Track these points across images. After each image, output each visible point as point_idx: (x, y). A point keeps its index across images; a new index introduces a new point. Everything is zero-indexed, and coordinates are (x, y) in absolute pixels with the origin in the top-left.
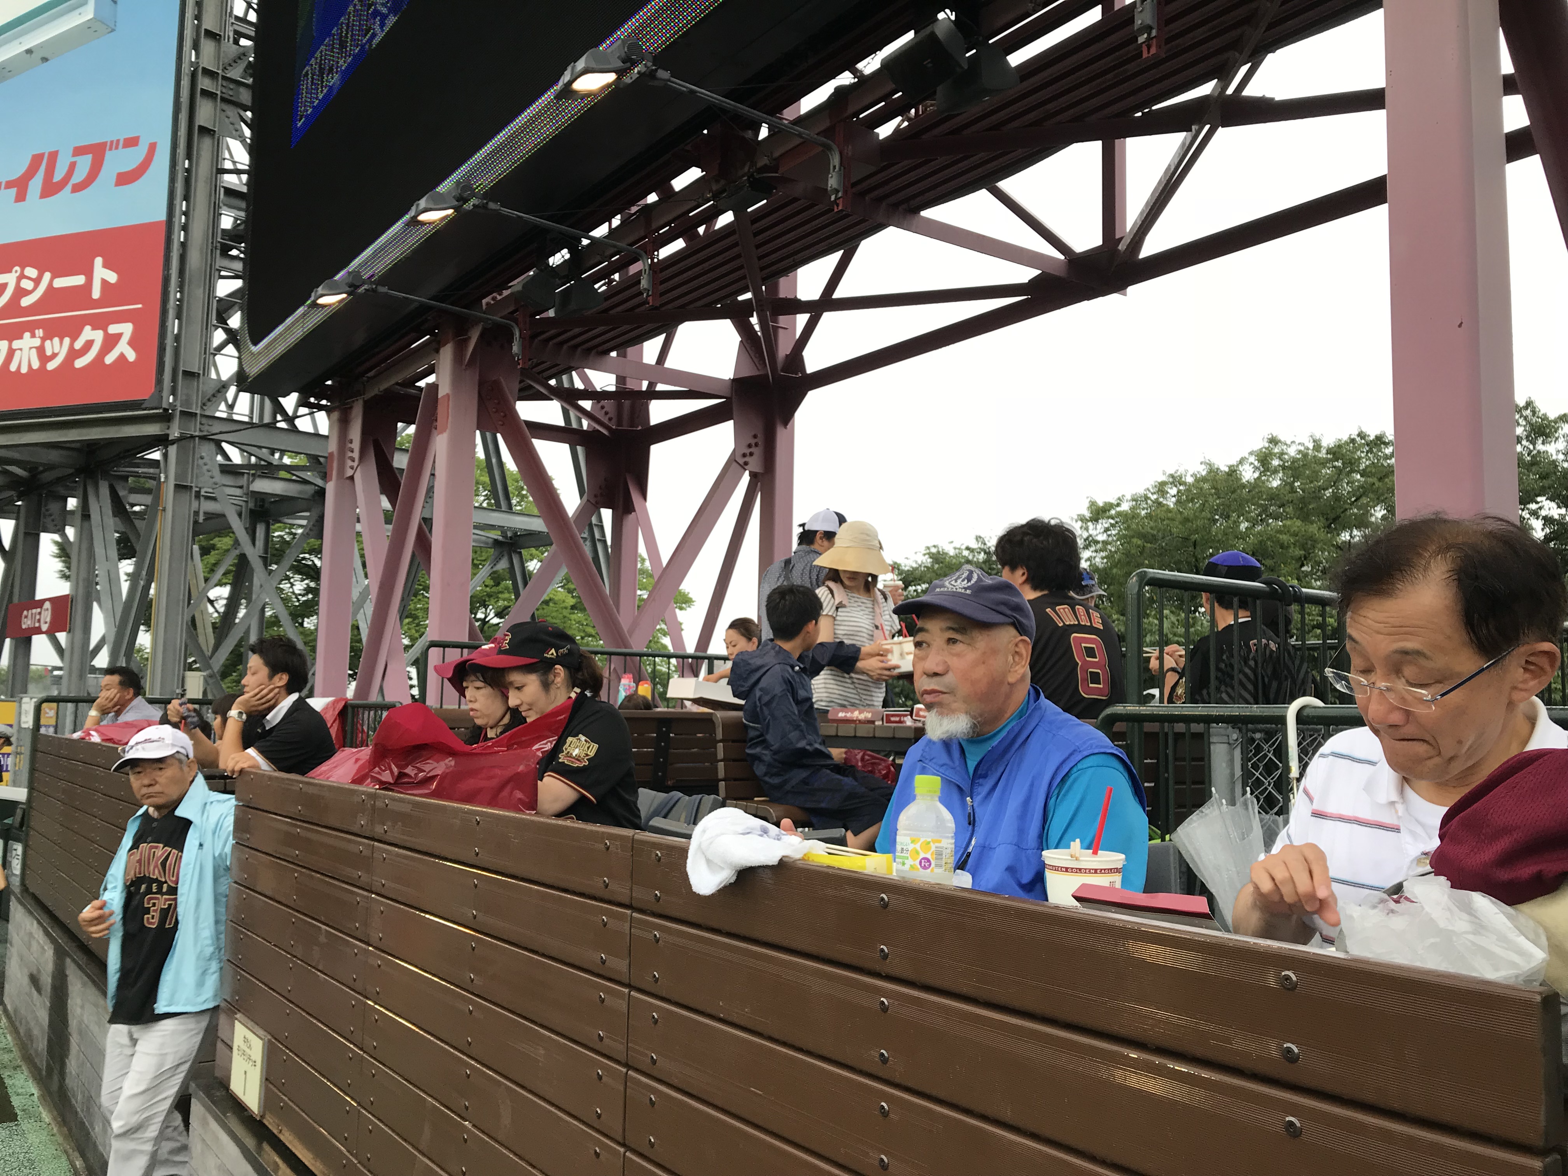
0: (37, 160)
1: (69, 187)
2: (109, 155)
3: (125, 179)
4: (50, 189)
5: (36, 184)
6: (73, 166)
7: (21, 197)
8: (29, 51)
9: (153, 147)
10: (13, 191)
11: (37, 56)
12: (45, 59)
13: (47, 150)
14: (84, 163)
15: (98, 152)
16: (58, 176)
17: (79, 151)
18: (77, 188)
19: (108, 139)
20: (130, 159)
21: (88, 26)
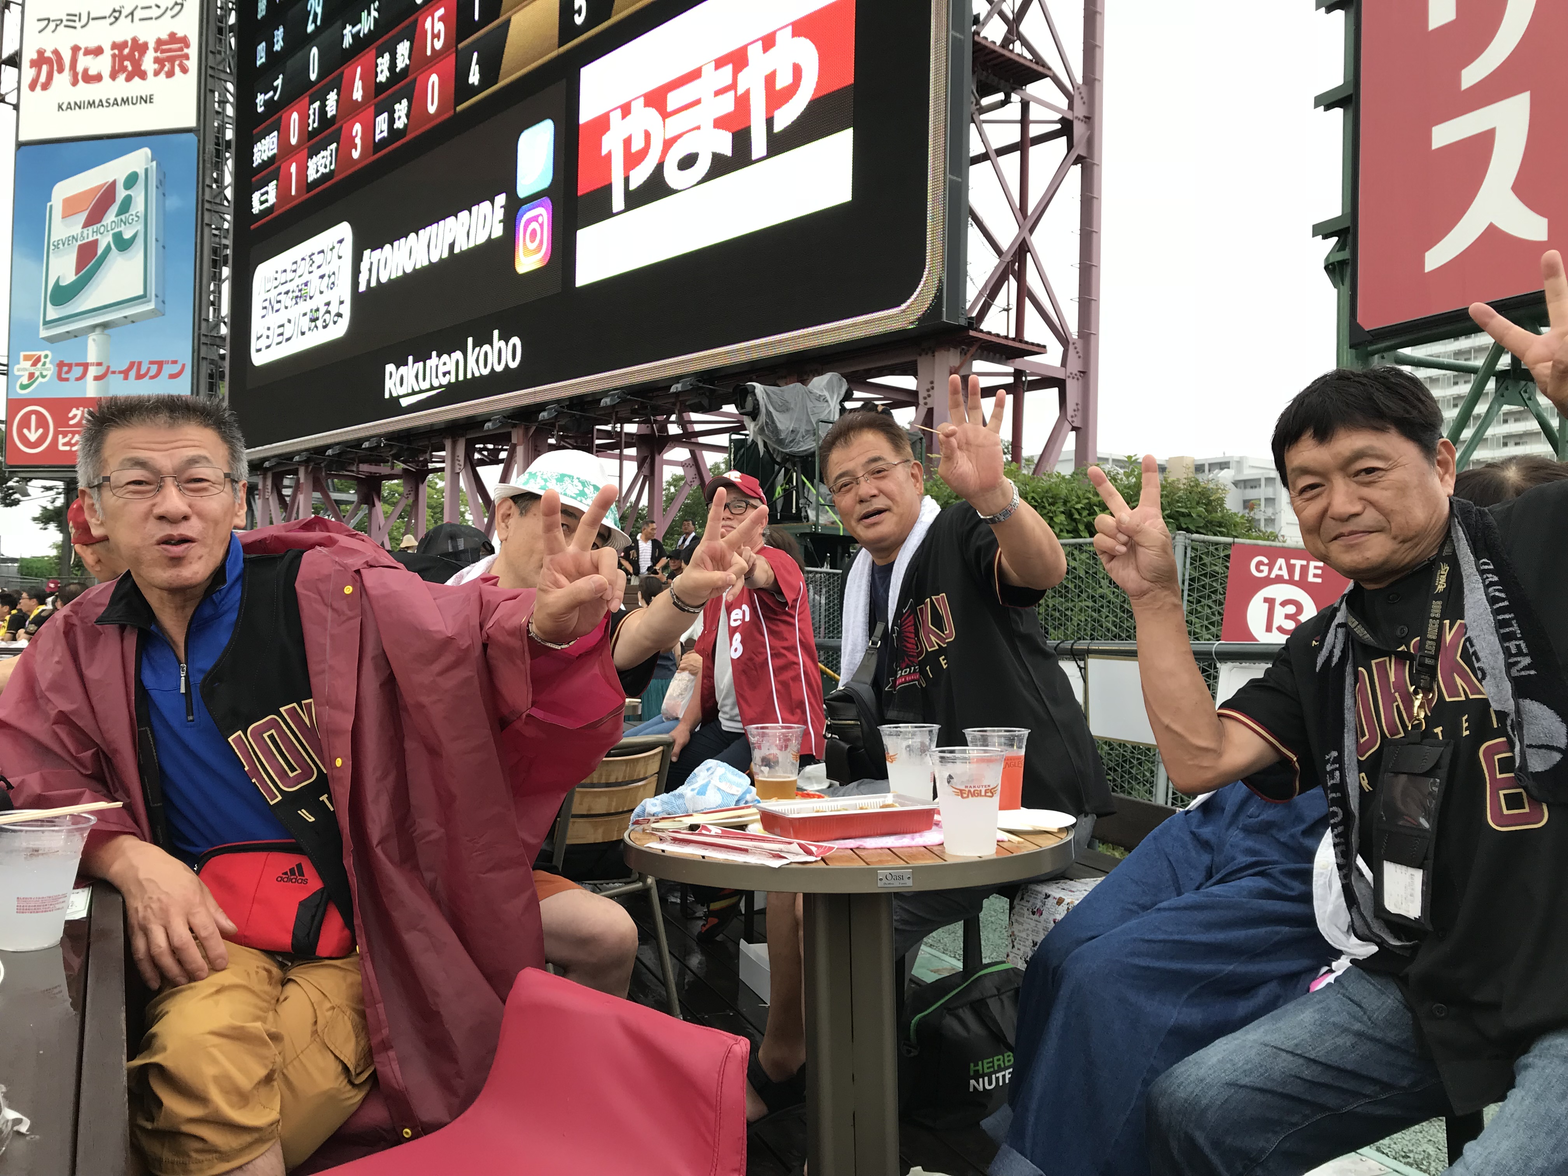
0: (132, 364)
1: (147, 377)
2: (165, 366)
3: (173, 376)
4: (139, 377)
5: (132, 374)
6: (149, 369)
7: (126, 378)
8: (125, 317)
9: (184, 365)
10: (122, 376)
11: (130, 319)
12: (133, 322)
13: (137, 360)
14: (154, 369)
15: (160, 364)
16: (143, 372)
17: (152, 363)
18: (152, 378)
19: (164, 359)
20: (175, 369)
21: (152, 311)
